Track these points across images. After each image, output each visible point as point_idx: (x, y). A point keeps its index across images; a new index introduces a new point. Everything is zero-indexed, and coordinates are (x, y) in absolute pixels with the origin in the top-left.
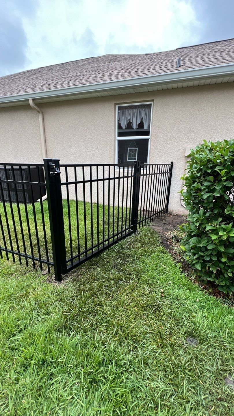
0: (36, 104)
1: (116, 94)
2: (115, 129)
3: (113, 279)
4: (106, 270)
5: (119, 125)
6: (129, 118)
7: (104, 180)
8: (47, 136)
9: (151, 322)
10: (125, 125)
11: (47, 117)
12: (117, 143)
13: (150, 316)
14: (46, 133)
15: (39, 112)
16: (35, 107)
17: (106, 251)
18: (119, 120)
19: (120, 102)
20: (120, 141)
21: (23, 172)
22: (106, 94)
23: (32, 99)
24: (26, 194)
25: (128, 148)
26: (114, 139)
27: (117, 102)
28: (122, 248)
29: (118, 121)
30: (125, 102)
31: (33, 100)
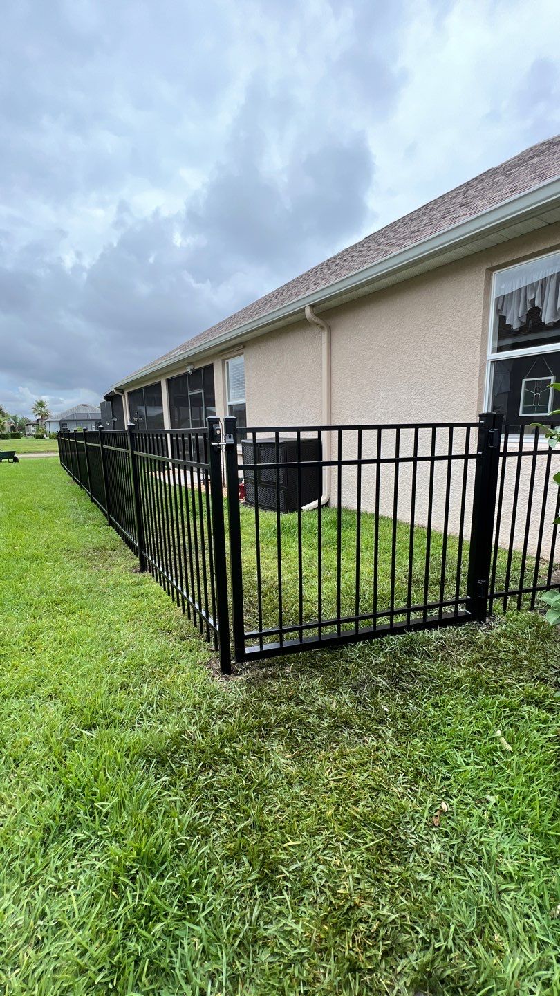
0: (317, 315)
1: (490, 245)
2: (487, 333)
3: (332, 715)
4: (331, 688)
5: (501, 319)
6: (530, 298)
7: (378, 461)
8: (333, 375)
9: (346, 869)
10: (519, 318)
11: (337, 334)
12: (489, 370)
13: (354, 853)
14: (333, 368)
15: (322, 328)
16: (315, 319)
17: (361, 644)
18: (499, 308)
19: (502, 262)
20: (498, 364)
21: (281, 450)
22: (462, 251)
23: (310, 306)
24: (282, 492)
25: (524, 381)
26: (481, 361)
27: (494, 264)
28: (410, 652)
29: (498, 311)
30: (516, 257)
31: (312, 306)
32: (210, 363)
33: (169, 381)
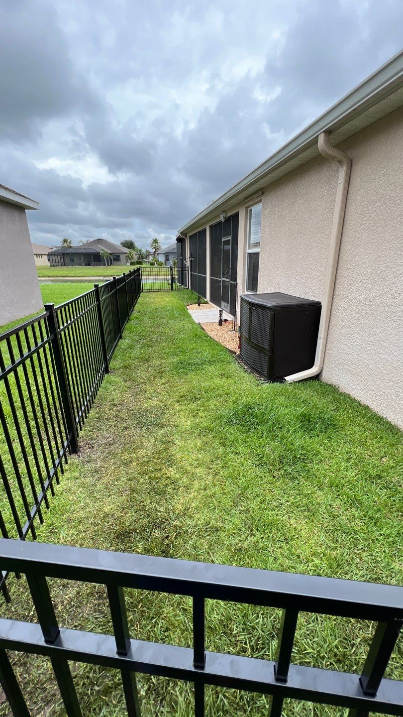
15: (340, 161)
31: (328, 132)
32: (237, 211)
33: (211, 227)
